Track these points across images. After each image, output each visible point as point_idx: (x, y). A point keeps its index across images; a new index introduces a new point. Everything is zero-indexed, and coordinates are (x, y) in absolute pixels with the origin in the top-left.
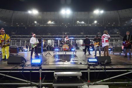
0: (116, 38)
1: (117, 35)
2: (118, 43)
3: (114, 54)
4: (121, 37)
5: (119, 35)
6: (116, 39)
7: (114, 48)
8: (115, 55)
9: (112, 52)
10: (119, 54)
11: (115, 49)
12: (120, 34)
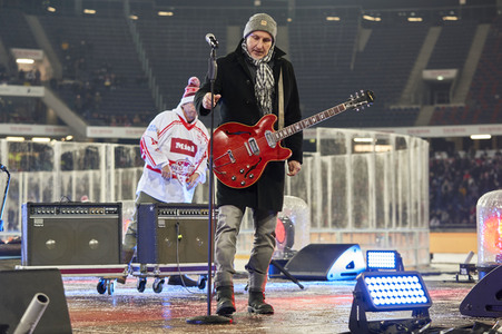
5: (39, 92)
7: (39, 221)
12: (53, 85)
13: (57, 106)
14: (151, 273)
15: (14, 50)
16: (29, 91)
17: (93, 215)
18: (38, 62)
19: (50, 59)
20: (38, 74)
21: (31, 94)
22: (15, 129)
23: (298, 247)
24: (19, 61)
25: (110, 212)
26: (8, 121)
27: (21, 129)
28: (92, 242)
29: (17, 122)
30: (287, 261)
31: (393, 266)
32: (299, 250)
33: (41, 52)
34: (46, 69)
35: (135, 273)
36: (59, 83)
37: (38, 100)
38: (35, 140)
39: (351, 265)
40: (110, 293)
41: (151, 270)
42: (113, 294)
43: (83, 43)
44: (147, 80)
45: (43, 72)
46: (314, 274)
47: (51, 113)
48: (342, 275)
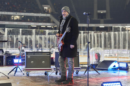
0: (40, 24)
1: (44, 15)
2: (45, 38)
3: (28, 75)
4: (54, 22)
5: (49, 15)
6: (40, 28)
7: (29, 57)
8: (32, 77)
9: (24, 67)
10: (41, 73)
11: (32, 59)
12: (52, 14)
13: (53, 19)
14: (58, 70)
15: (43, 5)
17: (43, 55)
18: (49, 8)
19: (51, 8)
20: (48, 11)
21: (47, 16)
22: (43, 24)
23: (101, 60)
25: (48, 54)
26: (41, 22)
27: (44, 24)
28: (43, 62)
29: (44, 23)
30: (98, 65)
31: (126, 67)
32: (101, 62)
33: (49, 6)
34: (51, 10)
35: (55, 70)
36: (53, 13)
37: (48, 17)
38: (48, 27)
39: (115, 66)
41: (58, 69)
42: (48, 76)
43: (60, 3)
44: (75, 12)
45: (50, 11)
46: (105, 68)
47: (52, 20)
48: (112, 69)
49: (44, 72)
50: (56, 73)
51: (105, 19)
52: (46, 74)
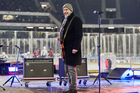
1: (43, 14)
3: (27, 86)
4: (54, 23)
5: (48, 14)
6: (38, 29)
11: (31, 66)
13: (53, 19)
16: (45, 14)
17: (44, 62)
18: (48, 6)
19: (51, 5)
22: (41, 25)
23: (113, 68)
24: (42, 6)
25: (50, 61)
26: (39, 23)
28: (45, 70)
30: (109, 73)
32: (113, 69)
33: (48, 3)
35: (58, 79)
36: (53, 12)
37: (47, 17)
38: (47, 28)
39: (129, 75)
40: (50, 86)
41: (63, 79)
42: (51, 87)
44: (78, 11)
46: (117, 77)
47: (51, 20)
48: (126, 78)
49: (46, 82)
50: (60, 84)
51: (115, 19)
52: (48, 84)
